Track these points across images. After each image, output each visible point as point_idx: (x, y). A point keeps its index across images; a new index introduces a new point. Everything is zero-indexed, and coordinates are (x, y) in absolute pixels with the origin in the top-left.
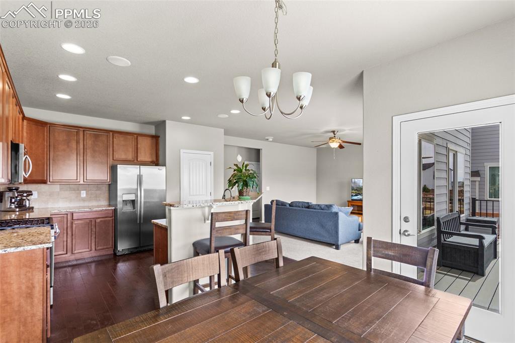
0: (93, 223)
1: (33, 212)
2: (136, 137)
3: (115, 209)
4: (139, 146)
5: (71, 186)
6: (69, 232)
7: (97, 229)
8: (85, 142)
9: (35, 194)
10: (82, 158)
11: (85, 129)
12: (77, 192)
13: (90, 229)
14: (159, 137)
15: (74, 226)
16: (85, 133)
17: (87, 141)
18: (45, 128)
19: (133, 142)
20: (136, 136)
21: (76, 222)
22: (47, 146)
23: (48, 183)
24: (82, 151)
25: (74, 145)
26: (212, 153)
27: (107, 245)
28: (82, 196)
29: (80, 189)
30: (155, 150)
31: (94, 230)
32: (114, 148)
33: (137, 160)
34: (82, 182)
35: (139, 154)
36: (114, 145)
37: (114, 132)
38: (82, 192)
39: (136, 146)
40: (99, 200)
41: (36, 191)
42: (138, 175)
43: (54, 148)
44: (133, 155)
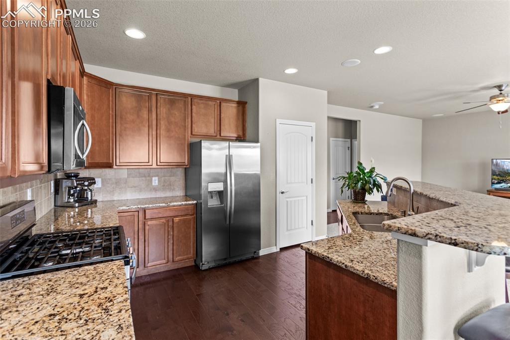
0: (171, 224)
1: (96, 207)
2: (219, 104)
3: (196, 204)
4: (222, 115)
5: (140, 170)
6: (141, 237)
7: (175, 232)
8: (158, 110)
9: (98, 181)
10: (154, 133)
11: (159, 93)
12: (148, 178)
13: (166, 232)
14: (246, 103)
15: (147, 228)
16: (158, 97)
17: (161, 109)
18: (111, 90)
19: (216, 112)
20: (220, 102)
21: (149, 223)
22: (113, 116)
23: (115, 167)
24: (154, 123)
25: (145, 114)
26: (313, 124)
27: (187, 255)
28: (153, 184)
29: (151, 175)
30: (241, 120)
31: (172, 233)
32: (193, 119)
33: (220, 135)
34: (154, 166)
35: (222, 127)
36: (193, 114)
37: (192, 96)
38: (153, 178)
39: (219, 116)
40: (174, 189)
41: (99, 177)
42: (226, 155)
43: (121, 118)
44: (216, 128)
